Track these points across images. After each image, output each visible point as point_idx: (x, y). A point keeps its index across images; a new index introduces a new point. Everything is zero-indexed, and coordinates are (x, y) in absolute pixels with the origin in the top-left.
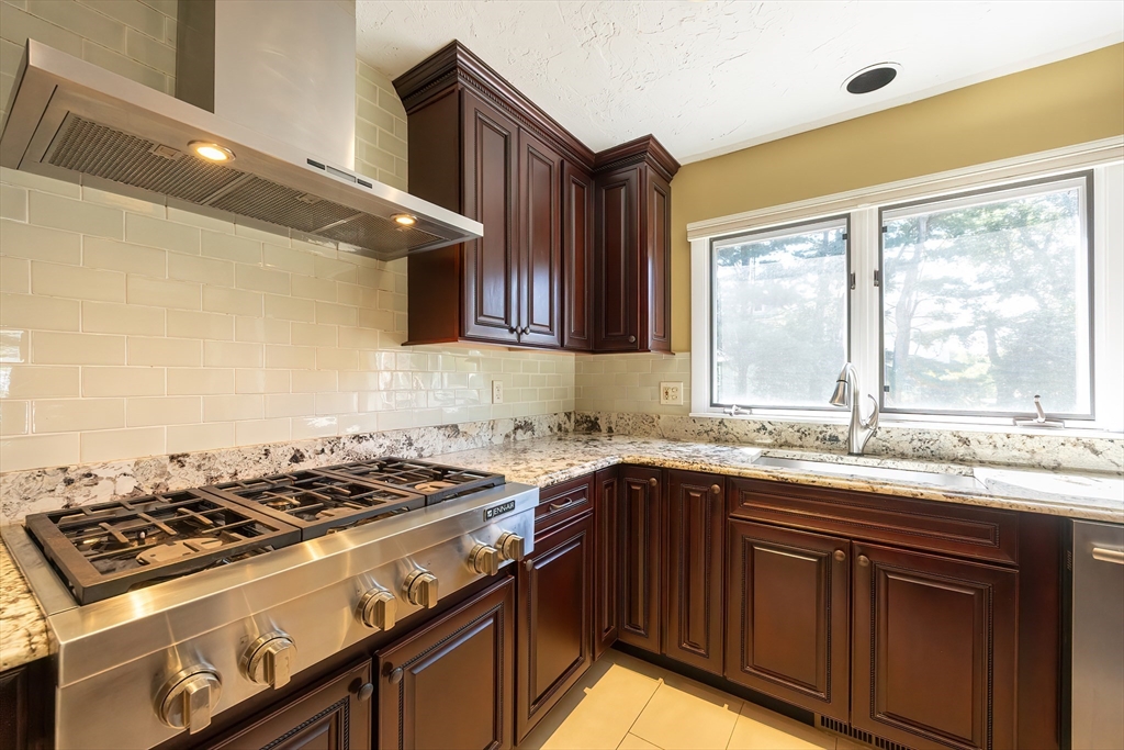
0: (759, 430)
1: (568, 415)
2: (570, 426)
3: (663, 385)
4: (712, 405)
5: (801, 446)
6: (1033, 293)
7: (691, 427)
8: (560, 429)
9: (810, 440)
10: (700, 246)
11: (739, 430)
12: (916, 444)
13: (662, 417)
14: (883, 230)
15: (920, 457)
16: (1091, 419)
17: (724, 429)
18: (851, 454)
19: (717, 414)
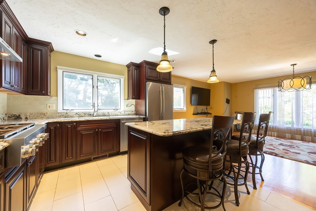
0: (76, 114)
1: (6, 114)
2: (6, 118)
3: (48, 105)
4: (63, 109)
5: (85, 116)
6: (107, 90)
7: (58, 115)
8: (4, 119)
9: (87, 115)
10: (60, 72)
11: (71, 114)
12: (103, 114)
13: (48, 113)
14: (98, 79)
15: (103, 116)
16: (120, 109)
17: (67, 115)
18: (94, 117)
19: (65, 111)
